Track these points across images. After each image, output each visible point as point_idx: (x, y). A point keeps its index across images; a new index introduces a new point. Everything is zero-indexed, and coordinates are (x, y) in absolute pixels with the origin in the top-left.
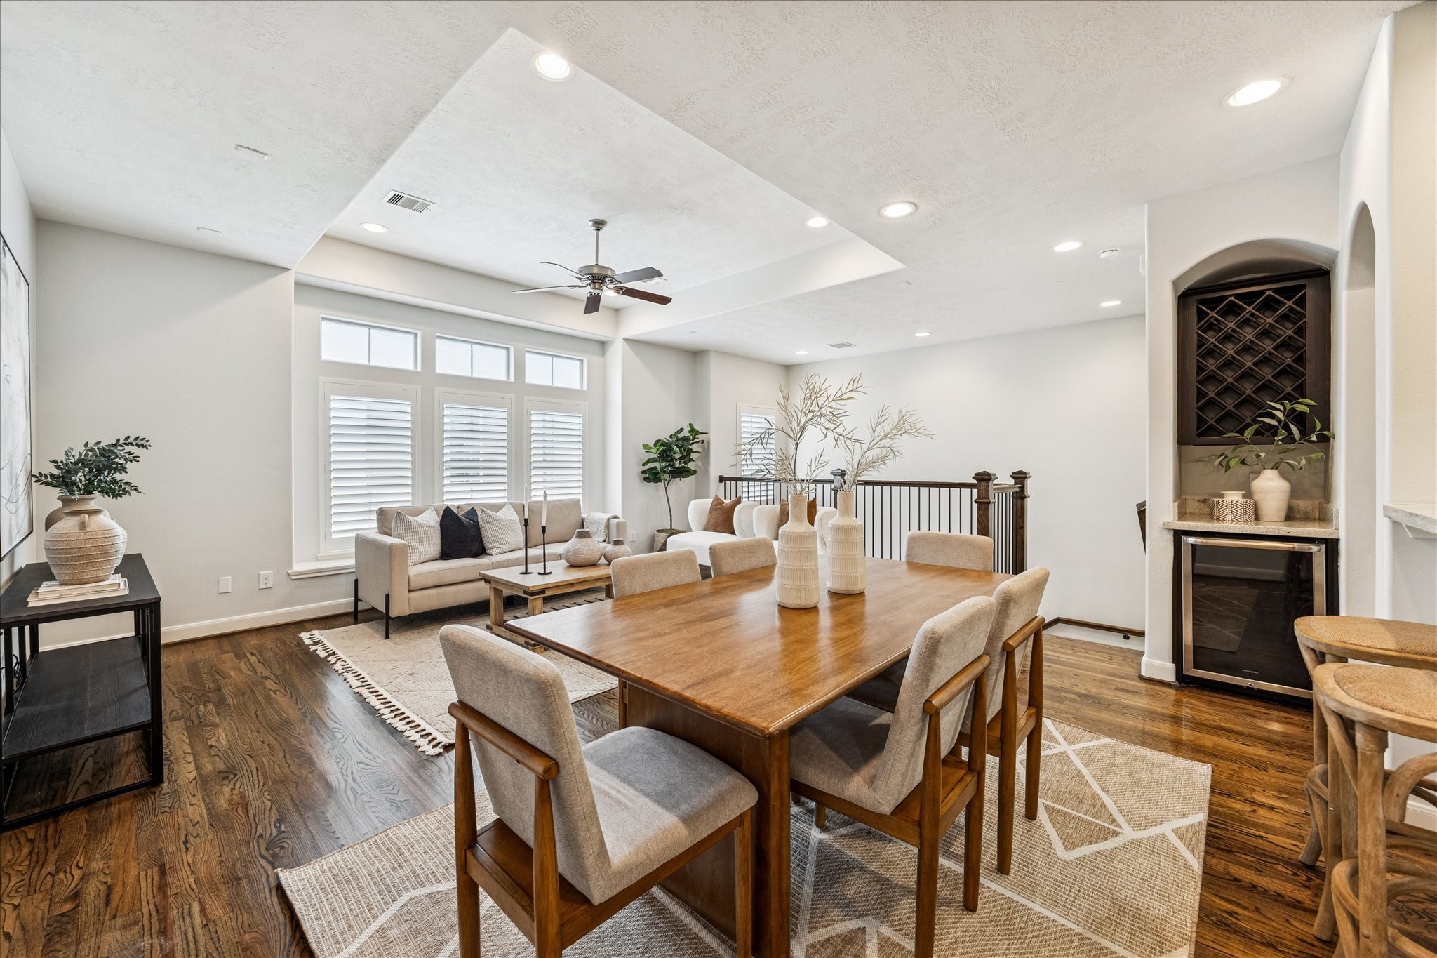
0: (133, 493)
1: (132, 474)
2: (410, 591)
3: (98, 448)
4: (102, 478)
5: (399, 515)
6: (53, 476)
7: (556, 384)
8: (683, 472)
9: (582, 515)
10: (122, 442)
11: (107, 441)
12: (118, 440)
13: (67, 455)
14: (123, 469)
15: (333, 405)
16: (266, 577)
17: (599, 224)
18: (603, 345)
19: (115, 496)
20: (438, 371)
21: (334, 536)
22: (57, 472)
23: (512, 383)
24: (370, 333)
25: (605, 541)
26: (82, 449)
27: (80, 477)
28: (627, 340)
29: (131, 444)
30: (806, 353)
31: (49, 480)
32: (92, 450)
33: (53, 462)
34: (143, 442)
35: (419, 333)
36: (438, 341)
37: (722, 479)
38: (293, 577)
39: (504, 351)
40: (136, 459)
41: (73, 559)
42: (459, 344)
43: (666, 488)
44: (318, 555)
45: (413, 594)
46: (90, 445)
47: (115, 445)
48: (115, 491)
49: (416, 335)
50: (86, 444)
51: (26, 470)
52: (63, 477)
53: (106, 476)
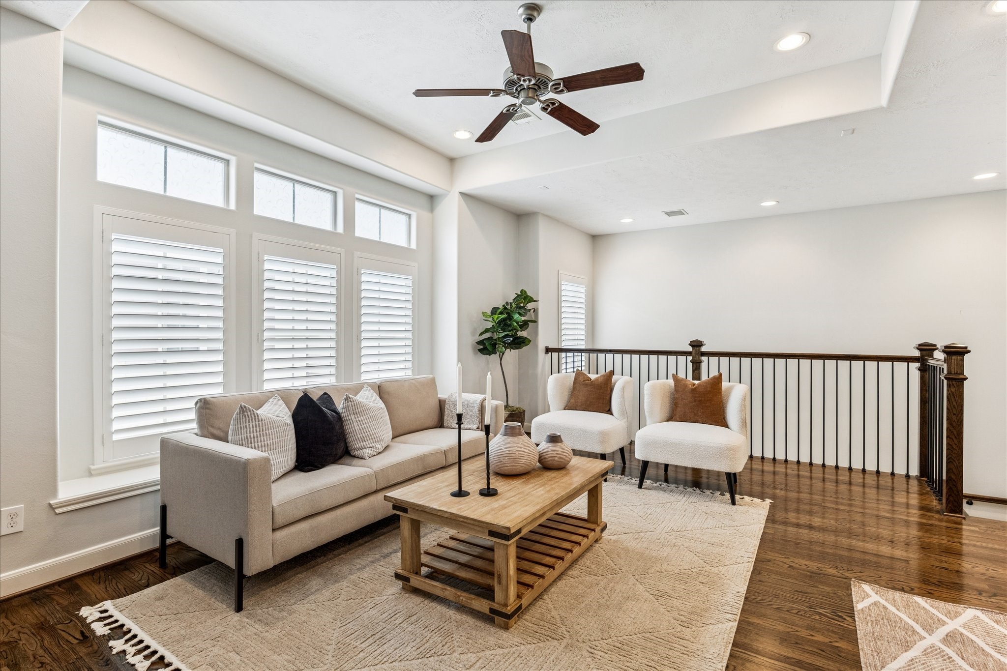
2: (274, 530)
5: (243, 410)
7: (385, 239)
8: (518, 343)
9: (440, 396)
15: (115, 247)
16: (13, 516)
17: (531, 12)
18: (432, 199)
20: (256, 212)
21: (116, 437)
23: (340, 234)
24: (166, 152)
25: (478, 428)
28: (462, 194)
30: (631, 220)
35: (233, 161)
37: (548, 350)
38: (58, 511)
39: (331, 196)
42: (281, 181)
43: (501, 361)
44: (92, 467)
45: (280, 534)
49: (227, 162)
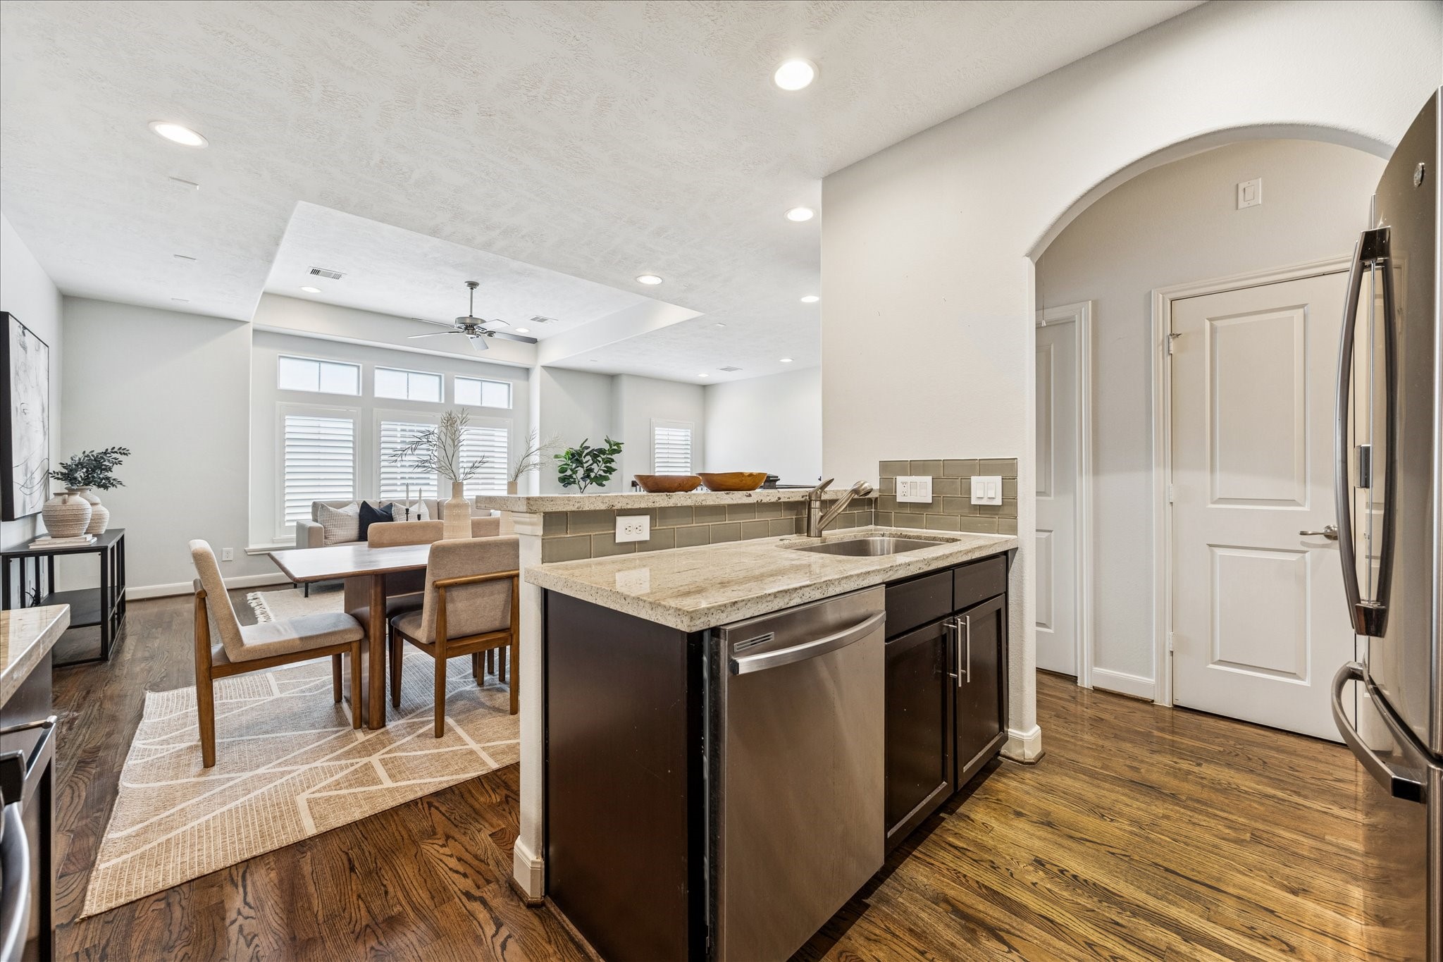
0: (118, 486)
1: (116, 473)
3: (92, 455)
4: (95, 475)
5: (329, 507)
6: (62, 473)
7: (485, 405)
10: (109, 451)
11: (99, 449)
12: (107, 450)
13: (72, 459)
14: (110, 469)
15: (287, 423)
16: (228, 552)
17: (472, 285)
18: (527, 371)
19: (106, 487)
20: (377, 395)
21: (287, 524)
22: (66, 471)
23: (443, 404)
24: (319, 366)
26: (81, 455)
27: (80, 474)
28: (545, 366)
29: (116, 452)
31: (60, 476)
32: (88, 456)
33: (61, 464)
34: (125, 451)
35: (361, 366)
36: (376, 371)
38: (249, 553)
39: (437, 378)
40: (120, 463)
41: (58, 521)
42: (397, 373)
46: (87, 453)
47: (105, 453)
48: (105, 484)
49: (358, 367)
50: (84, 452)
51: (43, 469)
52: (68, 474)
53: (100, 475)
